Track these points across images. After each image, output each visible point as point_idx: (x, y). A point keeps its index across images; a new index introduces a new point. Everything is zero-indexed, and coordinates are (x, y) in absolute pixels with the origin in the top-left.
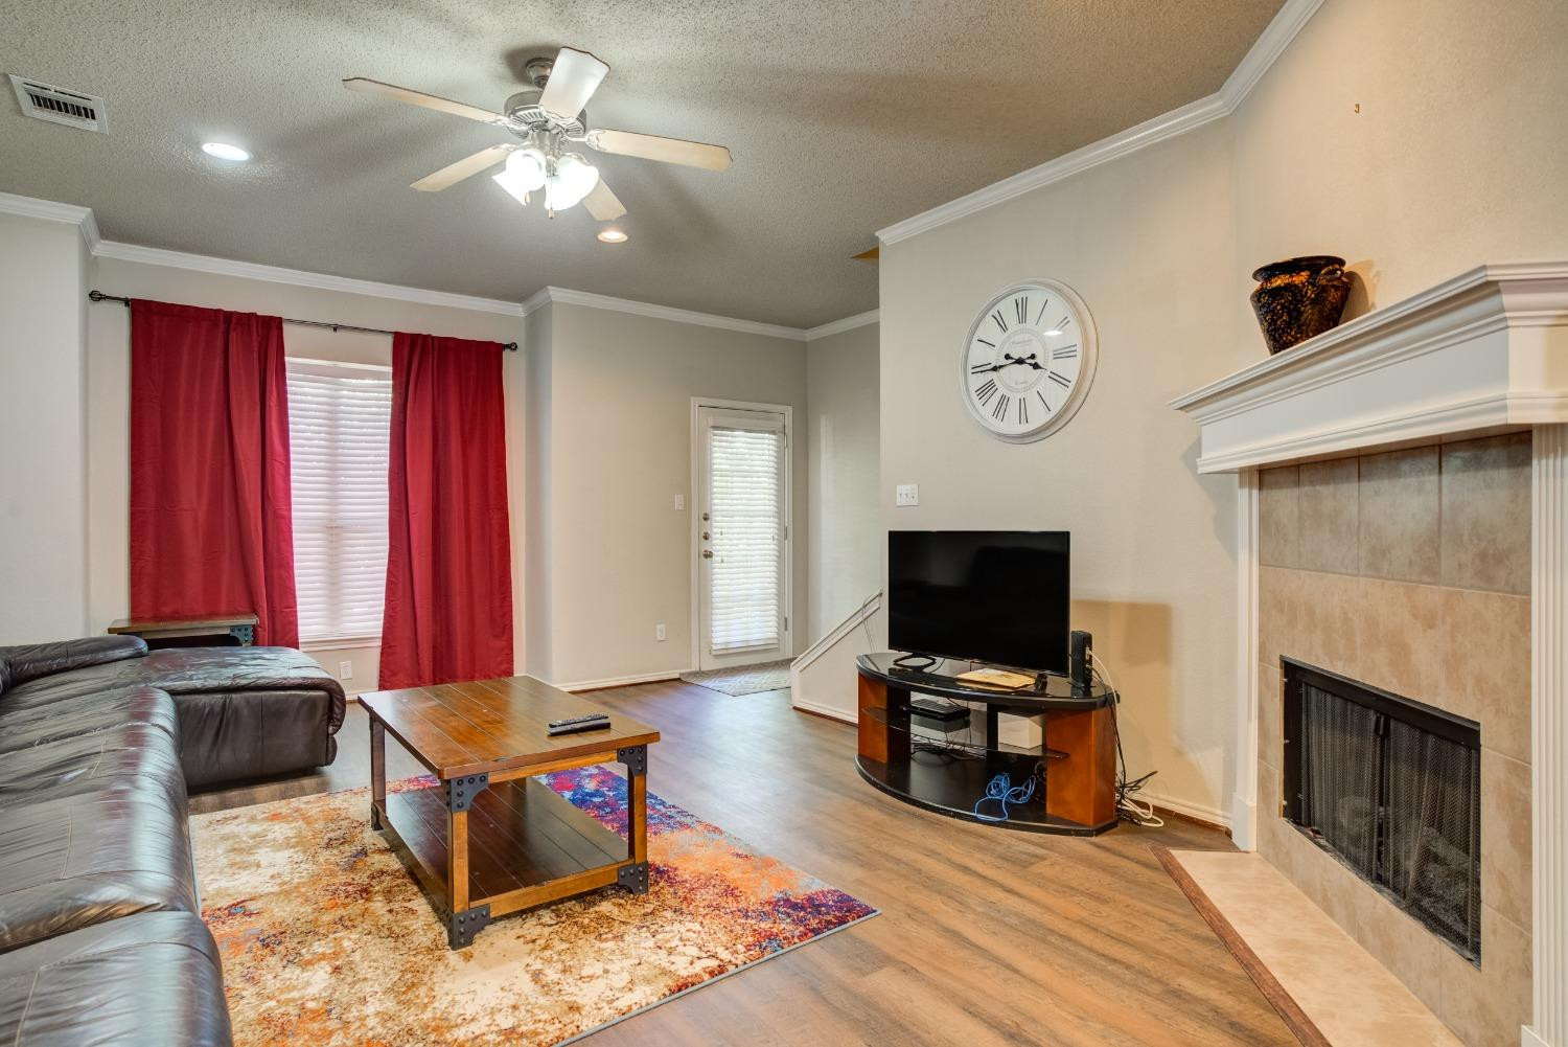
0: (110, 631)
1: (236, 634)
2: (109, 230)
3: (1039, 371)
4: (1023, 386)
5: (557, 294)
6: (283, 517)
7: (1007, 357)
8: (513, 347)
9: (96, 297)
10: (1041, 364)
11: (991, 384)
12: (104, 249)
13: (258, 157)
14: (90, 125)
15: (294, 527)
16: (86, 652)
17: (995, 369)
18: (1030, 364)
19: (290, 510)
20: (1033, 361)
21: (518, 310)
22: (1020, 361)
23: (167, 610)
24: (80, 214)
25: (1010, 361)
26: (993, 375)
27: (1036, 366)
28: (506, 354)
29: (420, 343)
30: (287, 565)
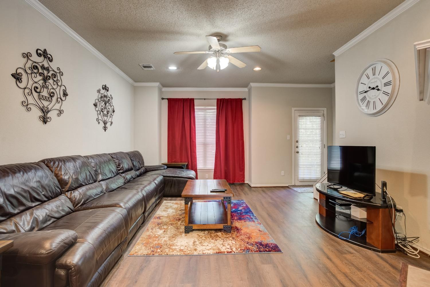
0: (162, 164)
1: (183, 166)
2: (164, 86)
3: (379, 91)
4: (374, 97)
5: (252, 85)
6: (194, 142)
7: (370, 88)
8: (245, 99)
9: (163, 99)
10: (380, 89)
11: (365, 97)
12: (164, 89)
13: (178, 68)
14: (152, 69)
15: (197, 144)
16: (156, 168)
17: (365, 92)
18: (376, 89)
19: (195, 140)
20: (377, 88)
21: (246, 90)
22: (373, 89)
23: (173, 161)
24: (157, 84)
25: (371, 89)
26: (365, 94)
27: (378, 90)
28: (243, 101)
29: (222, 101)
30: (195, 153)
